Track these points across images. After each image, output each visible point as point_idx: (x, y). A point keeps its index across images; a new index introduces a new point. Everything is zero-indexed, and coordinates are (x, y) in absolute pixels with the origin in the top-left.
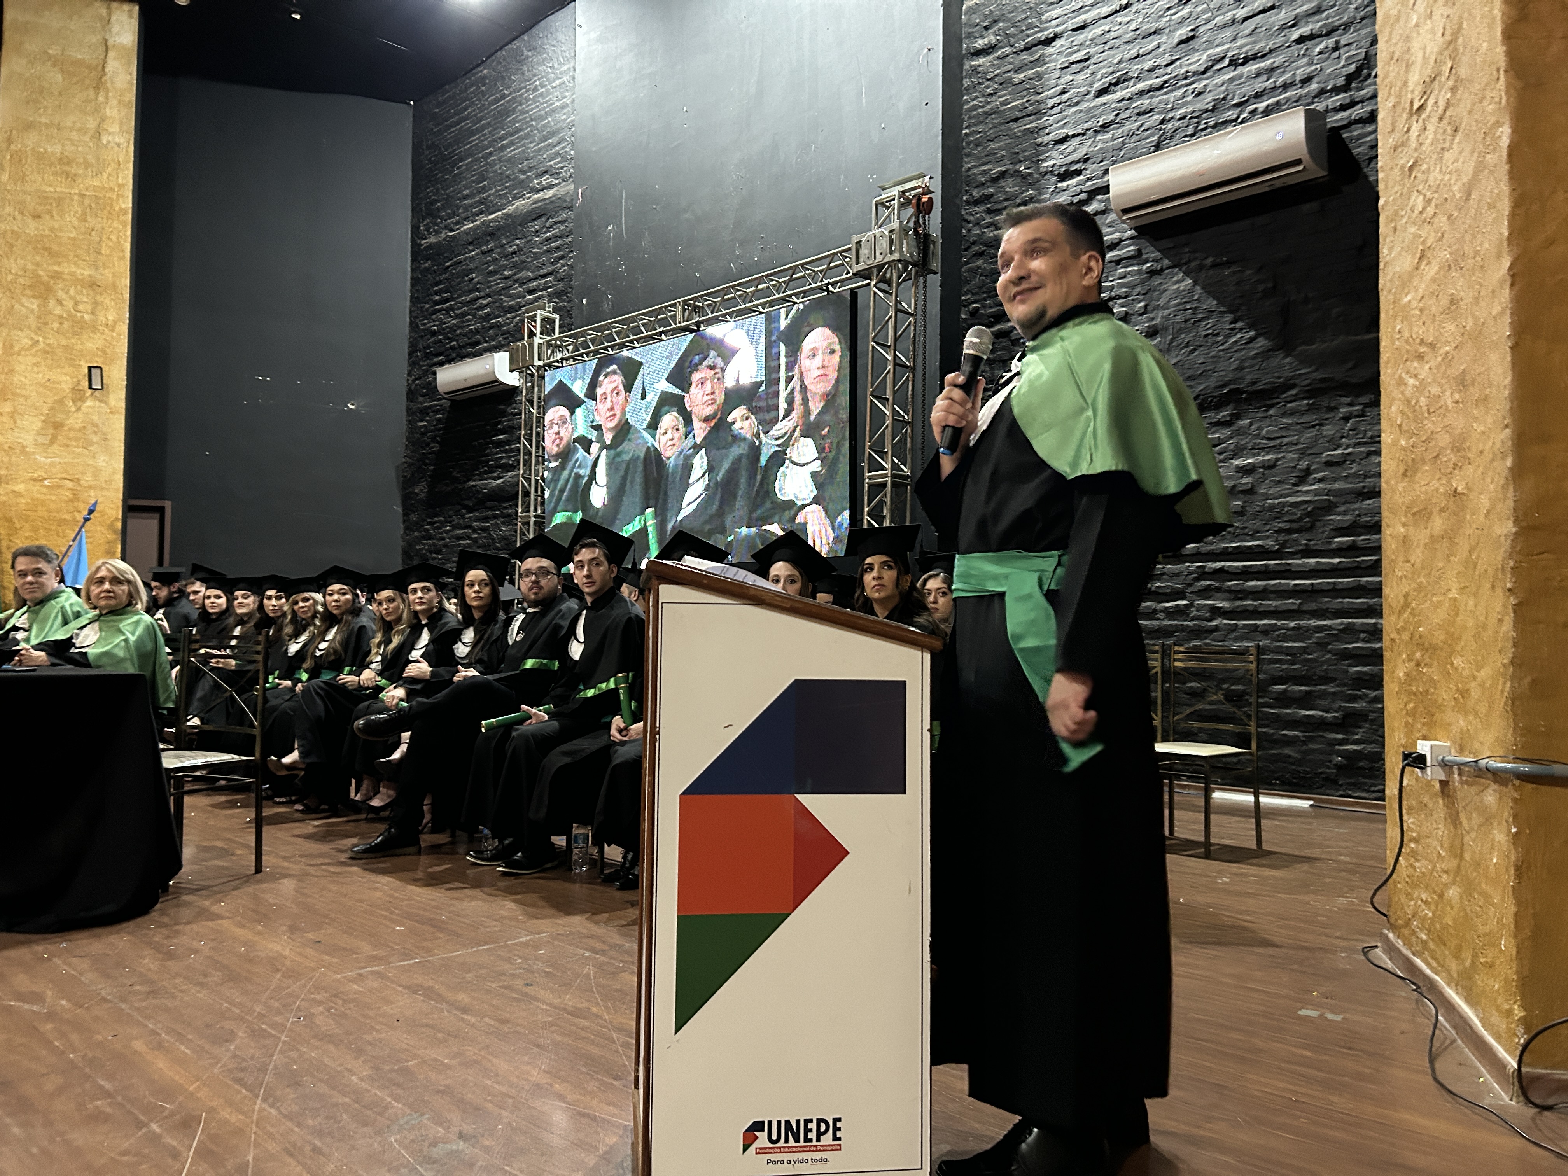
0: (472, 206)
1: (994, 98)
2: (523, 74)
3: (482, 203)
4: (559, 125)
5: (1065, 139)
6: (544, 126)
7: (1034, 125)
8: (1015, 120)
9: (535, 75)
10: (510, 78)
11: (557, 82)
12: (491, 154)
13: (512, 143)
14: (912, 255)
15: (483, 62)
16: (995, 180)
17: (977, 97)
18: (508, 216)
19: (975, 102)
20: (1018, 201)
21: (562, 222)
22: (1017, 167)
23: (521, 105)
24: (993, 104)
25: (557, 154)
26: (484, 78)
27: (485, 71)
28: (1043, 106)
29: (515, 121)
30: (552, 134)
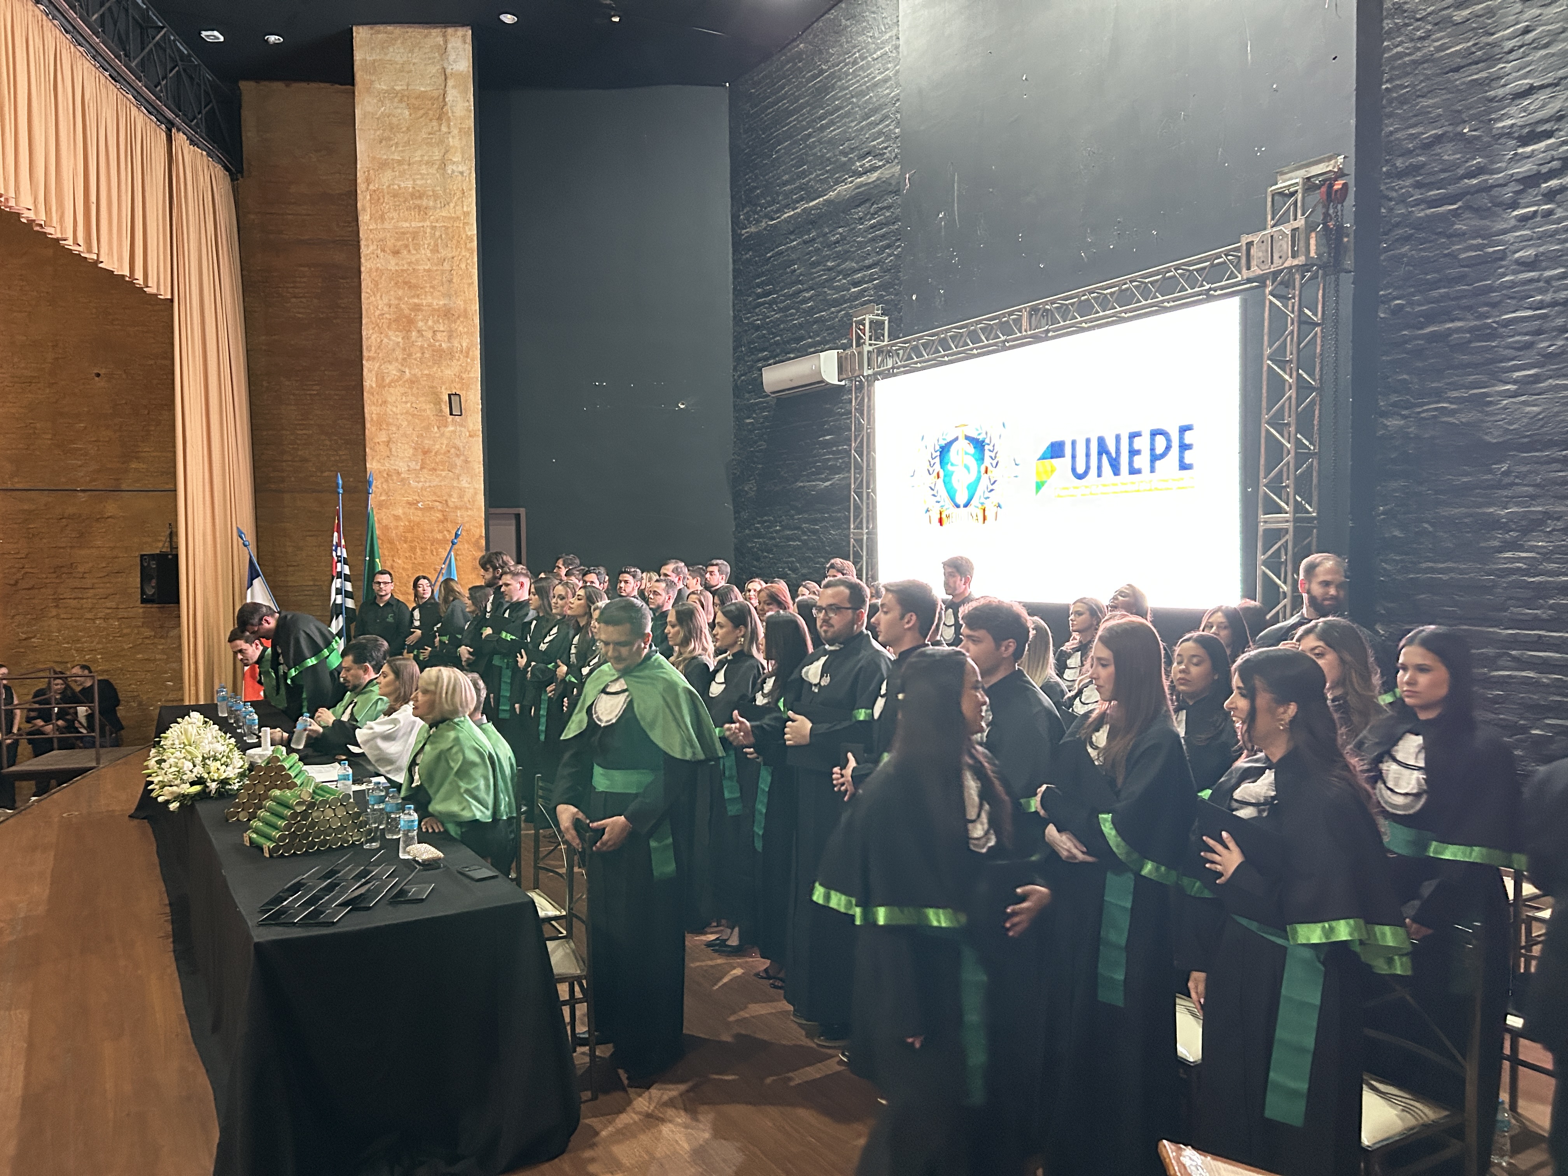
0: (792, 192)
1: (1426, 43)
2: (841, 46)
3: (802, 189)
4: (882, 100)
5: (1531, 90)
6: (866, 102)
7: (1484, 74)
8: (1457, 70)
9: (854, 47)
10: (828, 53)
11: (879, 53)
12: (810, 135)
13: (832, 123)
14: (1320, 256)
15: (799, 36)
16: (1427, 146)
17: (1402, 42)
18: (829, 202)
19: (1399, 49)
20: (1461, 172)
21: (888, 208)
22: (1459, 129)
23: (840, 80)
24: (1425, 51)
25: (880, 133)
26: (801, 53)
27: (801, 45)
28: (1497, 50)
29: (835, 98)
30: (875, 111)
